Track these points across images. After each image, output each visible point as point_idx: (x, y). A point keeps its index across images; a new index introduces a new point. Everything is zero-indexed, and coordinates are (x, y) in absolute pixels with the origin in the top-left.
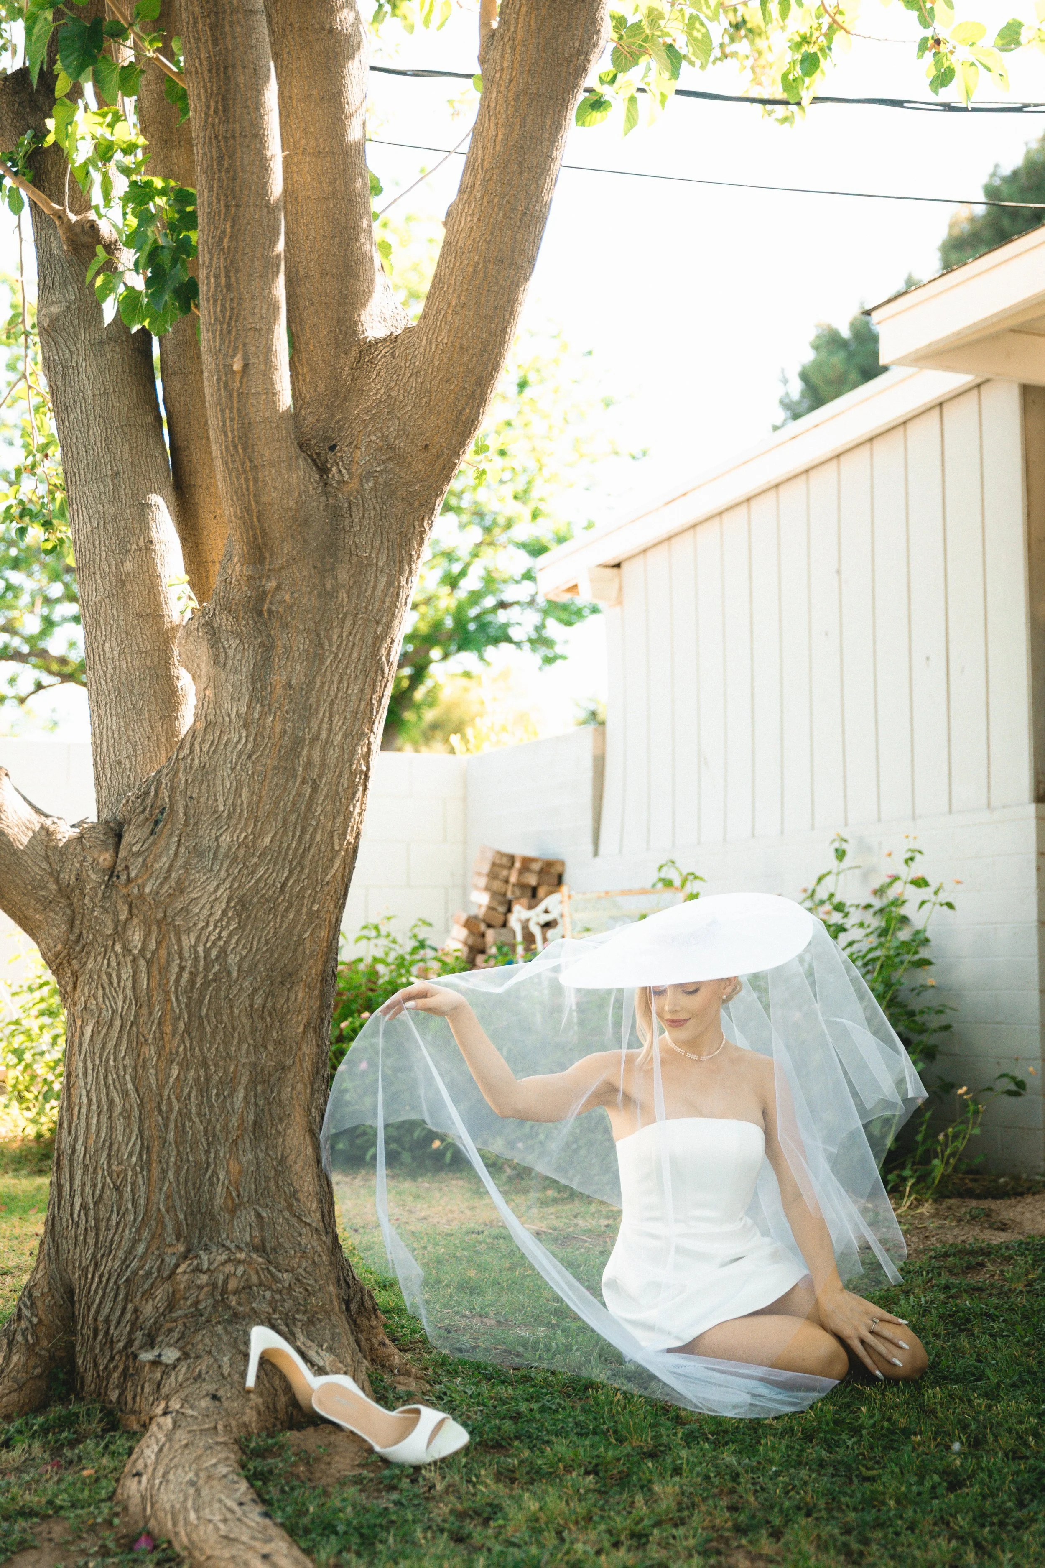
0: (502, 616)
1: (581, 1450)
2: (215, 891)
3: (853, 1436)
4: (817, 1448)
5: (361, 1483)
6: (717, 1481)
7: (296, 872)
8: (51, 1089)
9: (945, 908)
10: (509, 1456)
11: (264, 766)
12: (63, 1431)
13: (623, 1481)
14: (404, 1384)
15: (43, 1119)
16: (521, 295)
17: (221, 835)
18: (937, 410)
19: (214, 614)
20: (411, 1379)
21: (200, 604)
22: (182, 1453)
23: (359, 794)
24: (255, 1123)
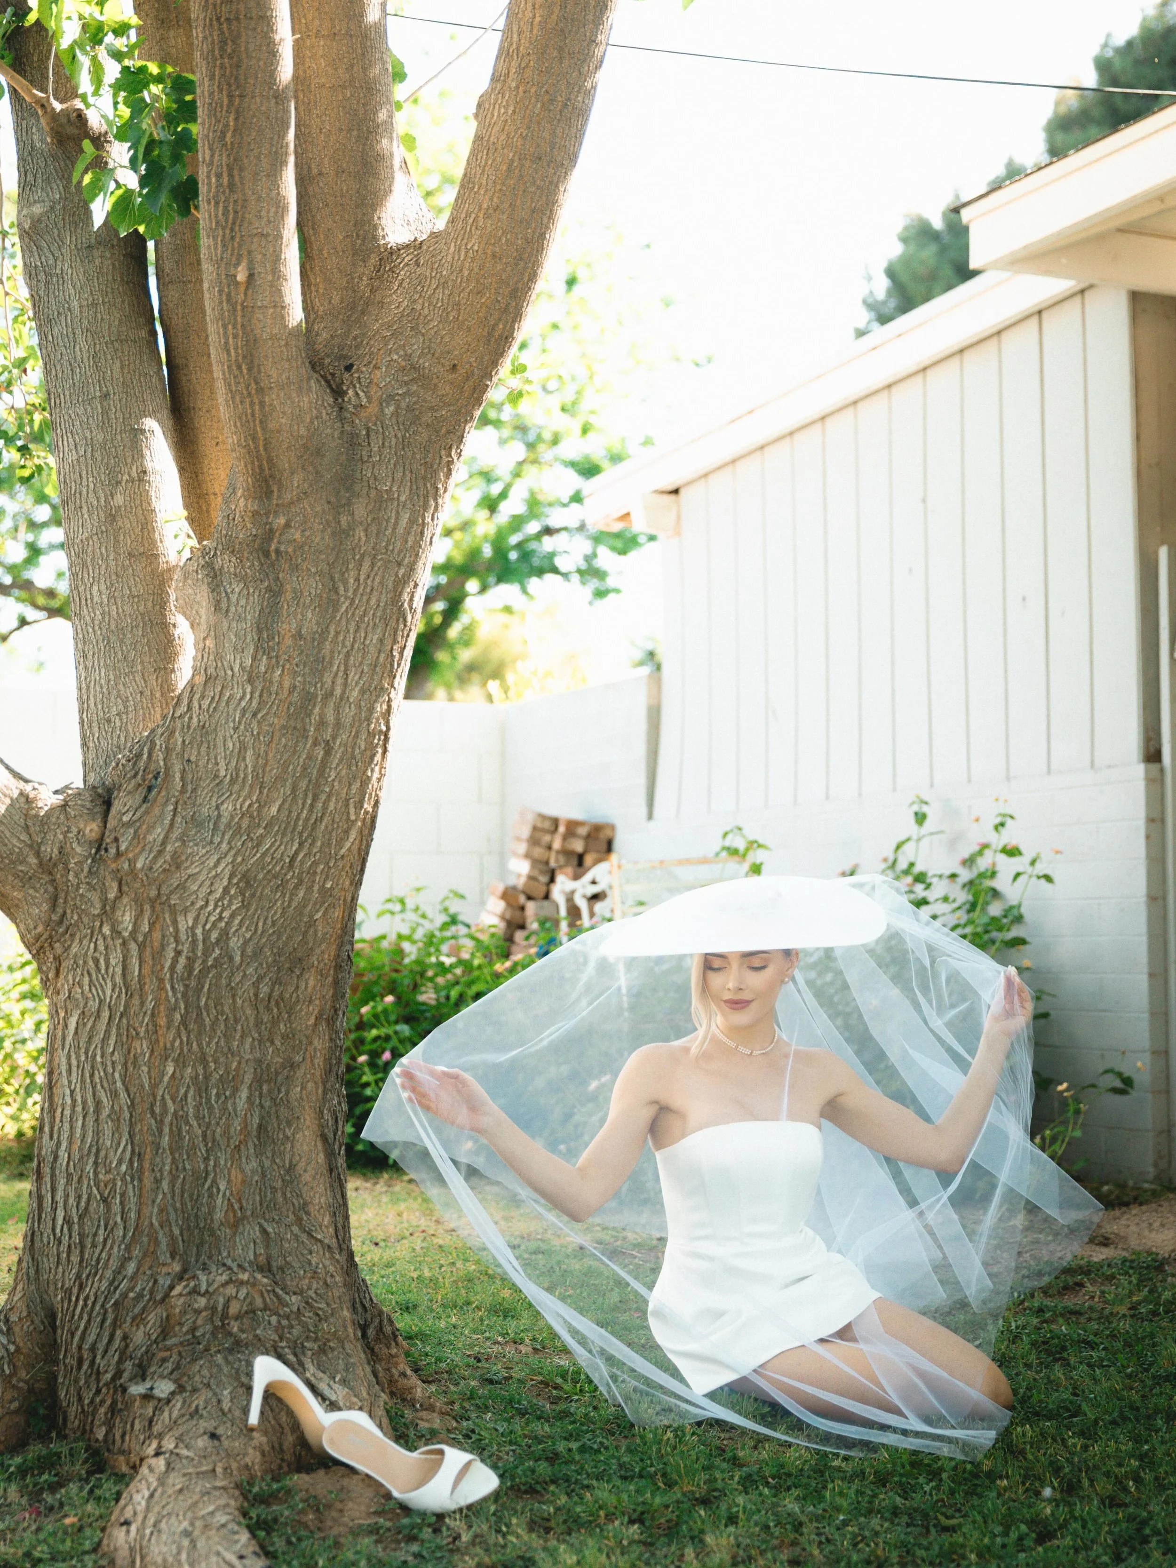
0: (548, 544)
1: (625, 1496)
2: (216, 865)
3: (931, 1480)
4: (891, 1494)
5: (378, 1533)
6: (777, 1531)
7: (307, 845)
8: (33, 1082)
9: (1043, 881)
10: (544, 1503)
11: (271, 725)
12: (43, 1473)
13: (672, 1531)
14: (427, 1421)
15: (25, 1116)
16: (561, 197)
17: (222, 803)
18: (1035, 319)
19: (215, 554)
20: (435, 1415)
21: (199, 543)
22: (176, 1499)
23: (378, 757)
24: (260, 1126)
